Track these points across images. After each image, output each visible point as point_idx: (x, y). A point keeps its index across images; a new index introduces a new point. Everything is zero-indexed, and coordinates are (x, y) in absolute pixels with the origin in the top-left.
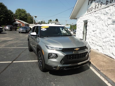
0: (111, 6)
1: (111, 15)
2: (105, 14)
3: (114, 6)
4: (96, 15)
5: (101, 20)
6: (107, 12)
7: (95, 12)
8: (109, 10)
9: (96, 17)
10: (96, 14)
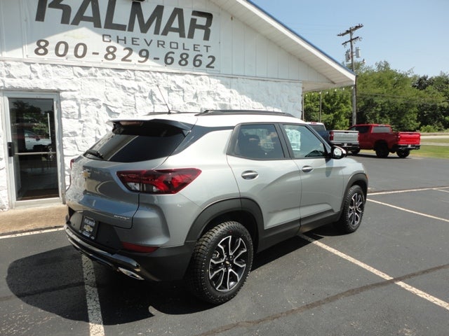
0: (191, 74)
1: (196, 96)
2: (173, 88)
3: (199, 77)
4: (127, 84)
5: (157, 102)
6: (179, 87)
7: (123, 74)
8: (188, 83)
9: (132, 91)
10: (127, 78)
